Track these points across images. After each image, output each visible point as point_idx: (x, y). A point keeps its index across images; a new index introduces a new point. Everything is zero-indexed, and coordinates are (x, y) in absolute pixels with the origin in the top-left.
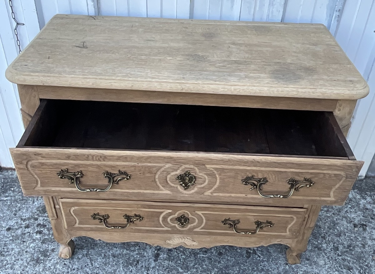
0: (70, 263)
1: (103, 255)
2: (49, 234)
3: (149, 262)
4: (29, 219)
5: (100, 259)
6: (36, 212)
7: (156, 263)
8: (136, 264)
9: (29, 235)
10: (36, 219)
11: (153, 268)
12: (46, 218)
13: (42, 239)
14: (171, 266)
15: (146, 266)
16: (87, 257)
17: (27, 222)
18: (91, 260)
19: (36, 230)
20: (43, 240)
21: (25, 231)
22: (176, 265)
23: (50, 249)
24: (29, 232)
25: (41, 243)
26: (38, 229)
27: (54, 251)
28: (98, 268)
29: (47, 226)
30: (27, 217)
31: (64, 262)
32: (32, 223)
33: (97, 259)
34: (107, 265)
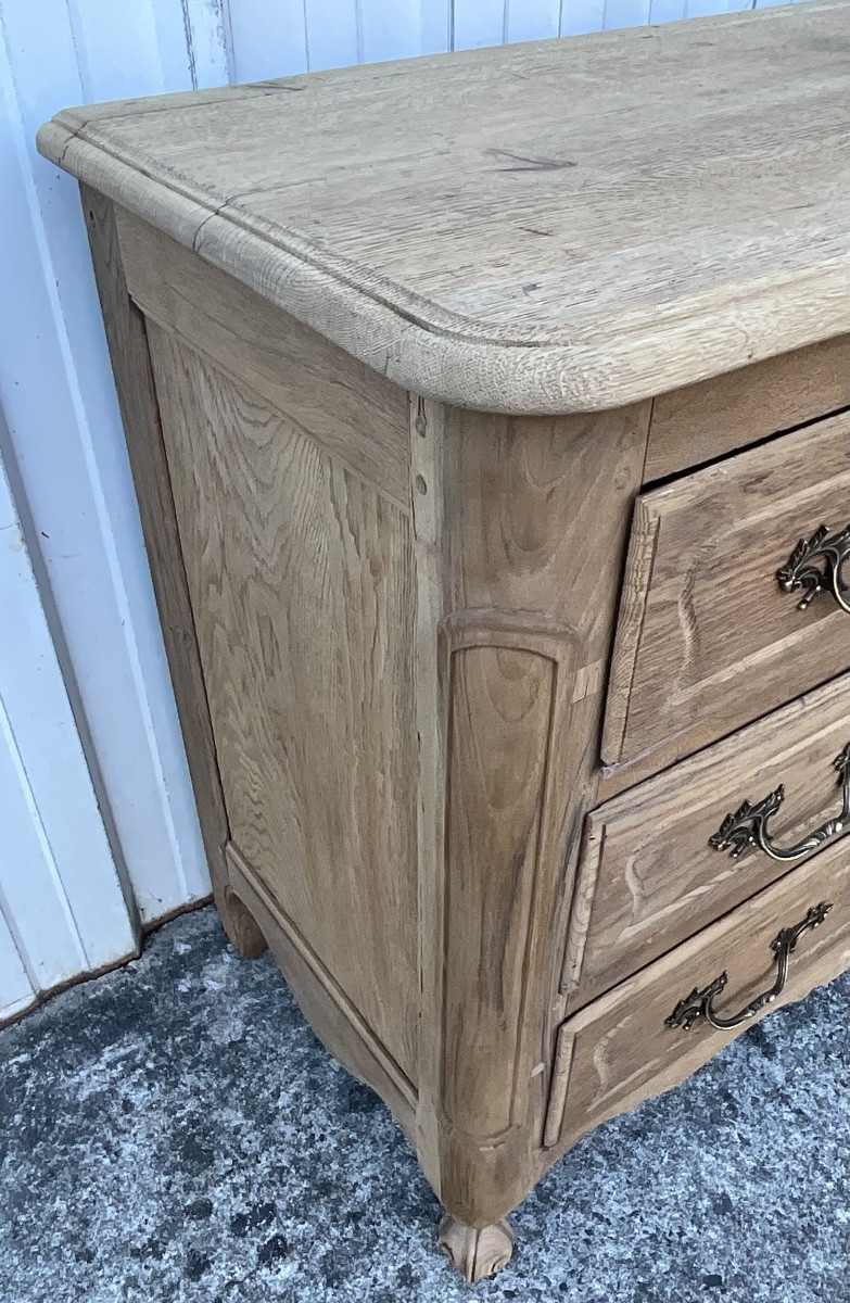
0: (521, 1275)
1: (599, 1158)
2: (322, 1230)
3: (758, 1073)
4: (169, 1230)
5: (604, 1177)
6: (169, 1185)
7: (782, 1060)
8: (732, 1107)
9: (242, 1291)
10: (203, 1210)
11: (789, 1080)
12: (239, 1179)
13: (316, 1270)
14: (830, 1037)
15: (766, 1094)
16: (554, 1206)
17: (174, 1248)
18: (583, 1207)
19: (253, 1252)
20: (324, 1271)
21: (204, 1289)
22: (839, 1023)
23: (388, 1283)
24: (232, 1283)
25: (329, 1284)
26: (252, 1243)
27: (417, 1280)
28: (635, 1214)
29: (281, 1205)
30: (149, 1229)
31: (497, 1288)
32: (206, 1238)
33: (597, 1187)
34: (654, 1181)
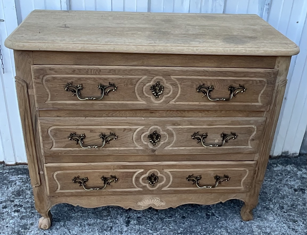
0: (49, 233)
1: (79, 225)
2: (27, 212)
3: (121, 227)
4: (5, 201)
5: (77, 227)
6: (11, 196)
7: (128, 228)
8: (110, 230)
9: (8, 214)
10: (13, 201)
11: (126, 231)
12: (21, 200)
13: (20, 216)
14: (142, 229)
15: (119, 231)
16: (64, 227)
17: (4, 204)
18: (69, 230)
19: (14, 210)
20: (21, 217)
21: (3, 211)
22: (146, 228)
23: (29, 223)
24: (7, 212)
25: (20, 219)
26: (15, 208)
27: (33, 225)
29: (24, 206)
30: (3, 200)
31: (44, 232)
32: (9, 205)
33: (74, 228)
34: (84, 232)
